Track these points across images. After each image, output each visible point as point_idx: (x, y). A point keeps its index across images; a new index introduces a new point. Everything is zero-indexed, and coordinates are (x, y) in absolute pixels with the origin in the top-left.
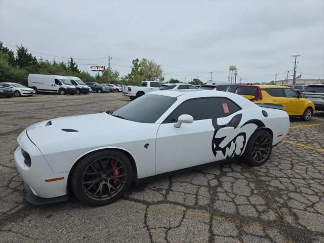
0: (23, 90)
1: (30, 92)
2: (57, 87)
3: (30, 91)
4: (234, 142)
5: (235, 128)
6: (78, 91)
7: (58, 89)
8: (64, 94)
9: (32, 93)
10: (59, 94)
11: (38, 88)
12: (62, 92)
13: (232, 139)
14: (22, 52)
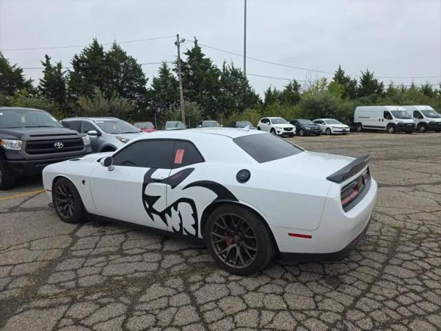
0: (335, 127)
1: (341, 130)
2: (385, 123)
3: (342, 128)
4: (176, 209)
5: (173, 188)
6: (423, 128)
7: (386, 126)
8: (393, 133)
9: (344, 131)
10: (387, 132)
11: (363, 124)
12: (391, 129)
13: (172, 203)
14: (367, 79)
